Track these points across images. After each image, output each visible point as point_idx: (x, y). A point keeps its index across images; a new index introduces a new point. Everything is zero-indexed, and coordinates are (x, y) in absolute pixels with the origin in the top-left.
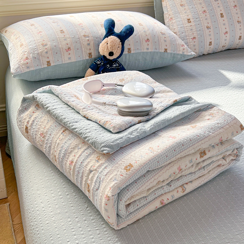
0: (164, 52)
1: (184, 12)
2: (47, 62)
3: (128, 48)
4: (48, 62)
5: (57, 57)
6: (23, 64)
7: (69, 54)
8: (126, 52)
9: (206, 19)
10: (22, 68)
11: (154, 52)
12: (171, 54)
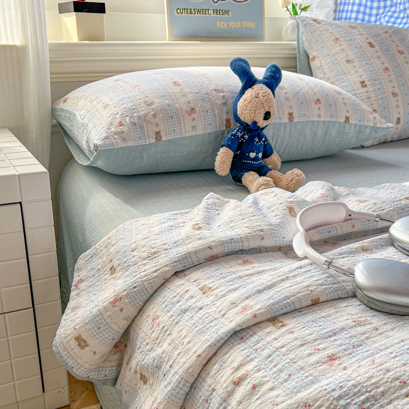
0: (345, 121)
1: (353, 71)
2: (155, 132)
3: (289, 113)
4: (158, 133)
5: (173, 124)
6: (115, 134)
7: (194, 119)
8: (287, 120)
9: (390, 81)
10: (115, 138)
11: (329, 121)
12: (356, 125)
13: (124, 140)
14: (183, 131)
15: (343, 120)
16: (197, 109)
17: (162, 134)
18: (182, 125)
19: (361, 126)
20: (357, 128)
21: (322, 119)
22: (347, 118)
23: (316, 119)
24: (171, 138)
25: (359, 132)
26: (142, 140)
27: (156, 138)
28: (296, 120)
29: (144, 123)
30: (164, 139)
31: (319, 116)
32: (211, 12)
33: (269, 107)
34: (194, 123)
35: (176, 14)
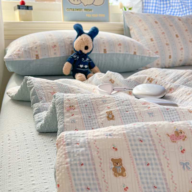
1: (147, 34)
2: (36, 55)
3: (103, 49)
5: (45, 52)
6: (15, 54)
7: (55, 50)
8: (103, 52)
9: (165, 38)
10: (14, 56)
11: (126, 54)
12: (140, 56)
13: (19, 57)
14: (50, 55)
15: (133, 53)
16: (57, 46)
17: (39, 56)
18: (49, 52)
19: (142, 56)
20: (141, 57)
21: (122, 53)
22: (135, 53)
23: (118, 52)
24: (44, 58)
25: (142, 59)
26: (29, 58)
27: (36, 58)
28: (108, 52)
29: (31, 51)
30: (40, 58)
31: (120, 51)
32: (83, 10)
33: (87, 44)
34: (55, 52)
35: (66, 11)
